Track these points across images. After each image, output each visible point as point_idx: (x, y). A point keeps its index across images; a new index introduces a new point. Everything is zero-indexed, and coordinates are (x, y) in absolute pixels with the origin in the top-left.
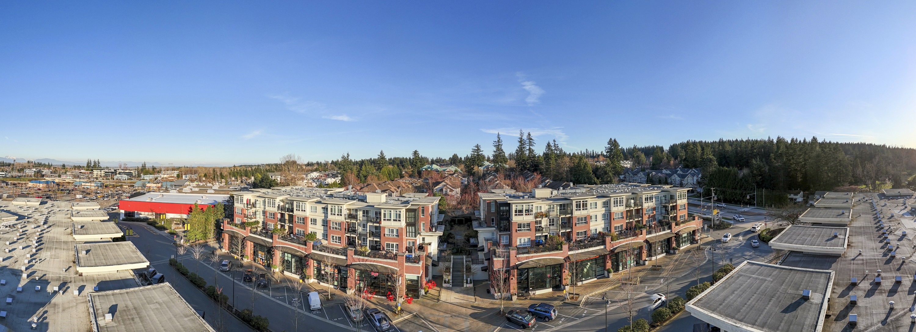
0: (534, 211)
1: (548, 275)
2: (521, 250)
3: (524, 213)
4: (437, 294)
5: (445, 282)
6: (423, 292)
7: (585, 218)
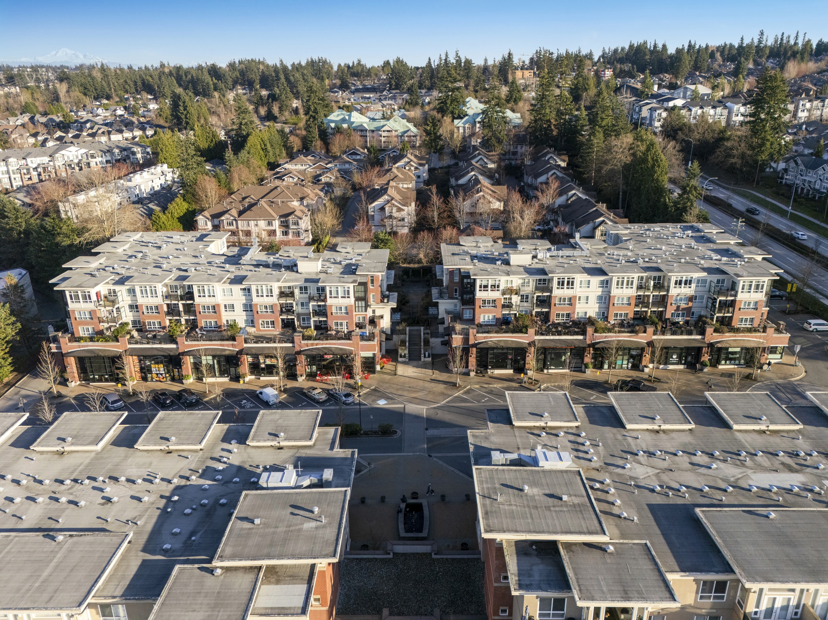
0: (501, 288)
1: (510, 357)
2: (483, 328)
3: (489, 288)
4: (394, 369)
5: (401, 357)
6: (378, 368)
7: (570, 299)
